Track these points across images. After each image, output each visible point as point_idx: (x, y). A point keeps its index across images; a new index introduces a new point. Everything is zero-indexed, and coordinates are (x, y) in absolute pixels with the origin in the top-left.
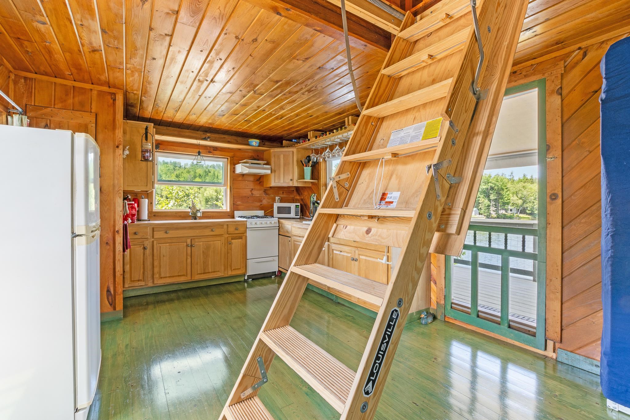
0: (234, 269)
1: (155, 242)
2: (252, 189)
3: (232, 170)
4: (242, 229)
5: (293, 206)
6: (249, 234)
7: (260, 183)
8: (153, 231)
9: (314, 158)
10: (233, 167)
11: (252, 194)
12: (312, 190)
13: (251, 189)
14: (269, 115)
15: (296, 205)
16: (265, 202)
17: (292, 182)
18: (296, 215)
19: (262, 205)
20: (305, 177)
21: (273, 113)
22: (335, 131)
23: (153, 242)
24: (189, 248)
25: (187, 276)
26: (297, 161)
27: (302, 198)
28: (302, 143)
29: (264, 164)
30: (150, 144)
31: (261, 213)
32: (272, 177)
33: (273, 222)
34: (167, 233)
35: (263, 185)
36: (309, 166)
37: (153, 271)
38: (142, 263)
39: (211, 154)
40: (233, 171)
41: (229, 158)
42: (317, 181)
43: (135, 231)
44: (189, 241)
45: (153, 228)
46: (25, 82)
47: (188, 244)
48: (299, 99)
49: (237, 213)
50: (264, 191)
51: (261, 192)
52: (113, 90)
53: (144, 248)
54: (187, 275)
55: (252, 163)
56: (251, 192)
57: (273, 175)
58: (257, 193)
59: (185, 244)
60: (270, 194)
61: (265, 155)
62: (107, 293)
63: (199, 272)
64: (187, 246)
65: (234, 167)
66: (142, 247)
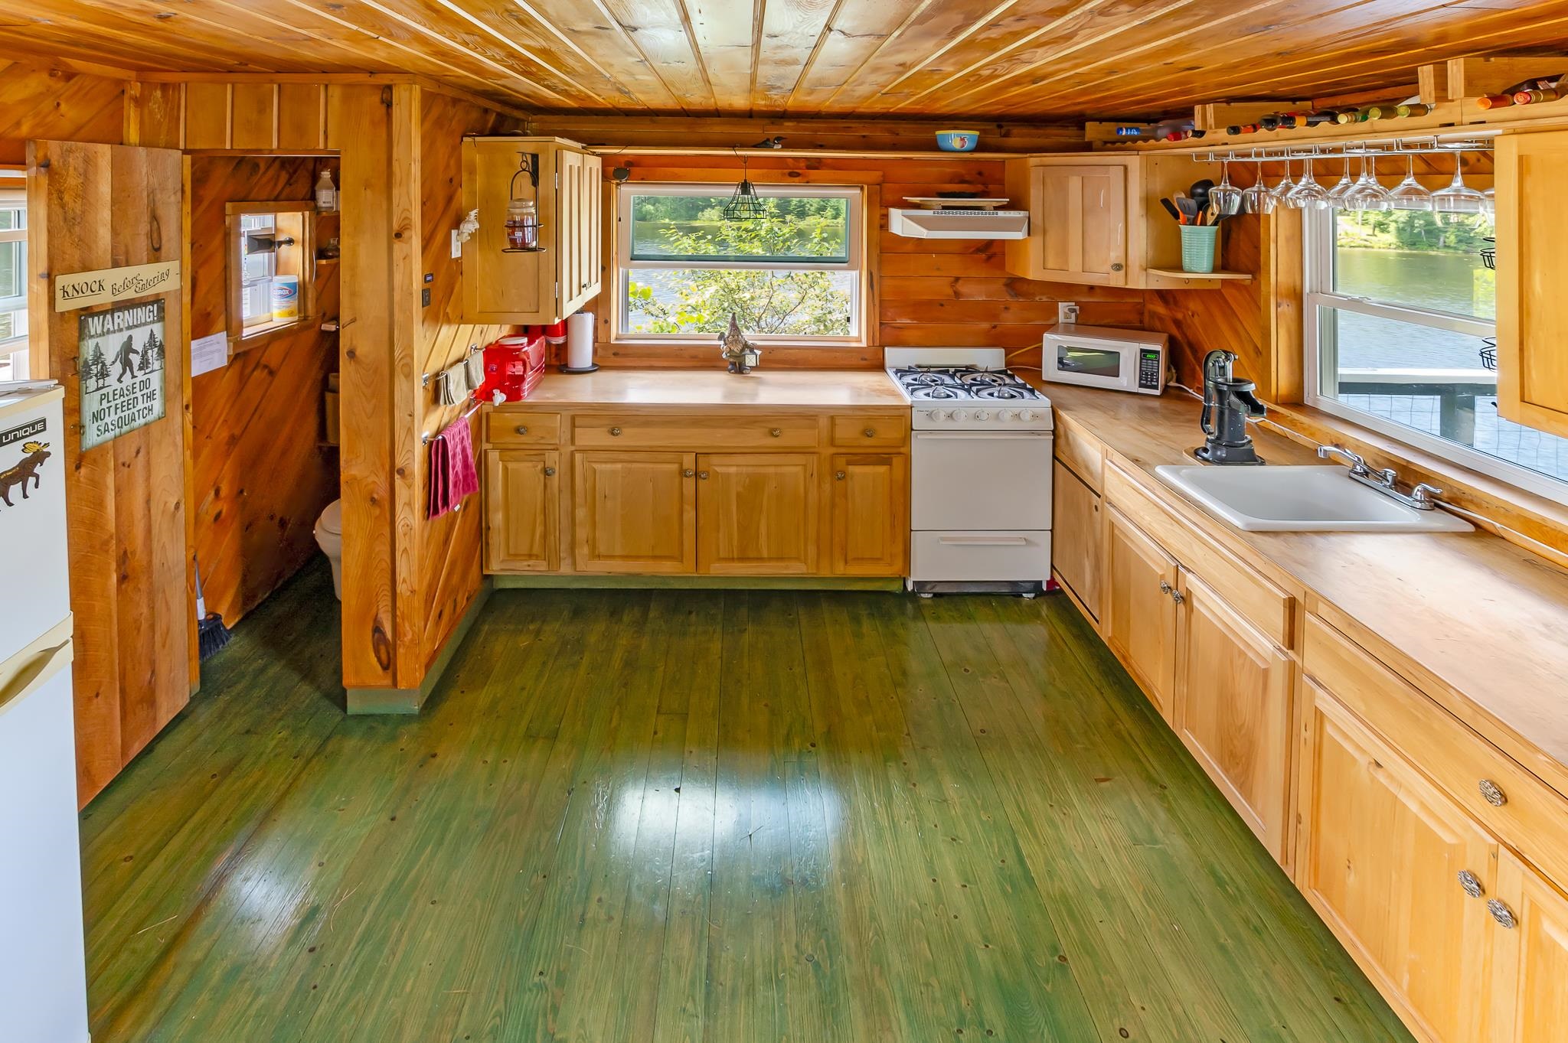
0: (855, 559)
1: (578, 456)
2: (957, 279)
3: (877, 221)
4: (888, 434)
5: (1129, 351)
6: (919, 449)
7: (989, 258)
8: (573, 426)
9: (1229, 199)
10: (878, 213)
11: (957, 294)
12: (1226, 301)
13: (952, 279)
14: (972, 79)
15: (1144, 353)
16: (1010, 320)
17: (1122, 272)
18: (1141, 386)
19: (998, 329)
20: (1186, 261)
21: (986, 72)
22: (1343, 119)
23: (572, 454)
24: (689, 484)
25: (682, 561)
26: (1148, 201)
27: (1180, 316)
28: (1164, 141)
29: (996, 208)
30: (531, 203)
31: (991, 358)
32: (1035, 245)
33: (1027, 416)
34: (613, 434)
35: (1001, 266)
36: (1204, 223)
37: (573, 536)
38: (538, 511)
39: (797, 179)
40: (882, 227)
41: (866, 187)
42: (1249, 276)
43: (518, 424)
44: (689, 461)
45: (573, 418)
46: (163, 96)
47: (684, 468)
48: (1088, 31)
49: (895, 356)
50: (1007, 285)
51: (998, 286)
52: (385, 79)
53: (547, 472)
54: (682, 556)
55: (944, 208)
56: (952, 286)
57: (1036, 242)
58: (975, 292)
59: (675, 467)
60: (1034, 295)
61: (1009, 176)
62: (373, 636)
63: (722, 555)
64: (683, 473)
65: (884, 212)
66: (540, 466)
